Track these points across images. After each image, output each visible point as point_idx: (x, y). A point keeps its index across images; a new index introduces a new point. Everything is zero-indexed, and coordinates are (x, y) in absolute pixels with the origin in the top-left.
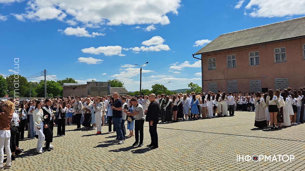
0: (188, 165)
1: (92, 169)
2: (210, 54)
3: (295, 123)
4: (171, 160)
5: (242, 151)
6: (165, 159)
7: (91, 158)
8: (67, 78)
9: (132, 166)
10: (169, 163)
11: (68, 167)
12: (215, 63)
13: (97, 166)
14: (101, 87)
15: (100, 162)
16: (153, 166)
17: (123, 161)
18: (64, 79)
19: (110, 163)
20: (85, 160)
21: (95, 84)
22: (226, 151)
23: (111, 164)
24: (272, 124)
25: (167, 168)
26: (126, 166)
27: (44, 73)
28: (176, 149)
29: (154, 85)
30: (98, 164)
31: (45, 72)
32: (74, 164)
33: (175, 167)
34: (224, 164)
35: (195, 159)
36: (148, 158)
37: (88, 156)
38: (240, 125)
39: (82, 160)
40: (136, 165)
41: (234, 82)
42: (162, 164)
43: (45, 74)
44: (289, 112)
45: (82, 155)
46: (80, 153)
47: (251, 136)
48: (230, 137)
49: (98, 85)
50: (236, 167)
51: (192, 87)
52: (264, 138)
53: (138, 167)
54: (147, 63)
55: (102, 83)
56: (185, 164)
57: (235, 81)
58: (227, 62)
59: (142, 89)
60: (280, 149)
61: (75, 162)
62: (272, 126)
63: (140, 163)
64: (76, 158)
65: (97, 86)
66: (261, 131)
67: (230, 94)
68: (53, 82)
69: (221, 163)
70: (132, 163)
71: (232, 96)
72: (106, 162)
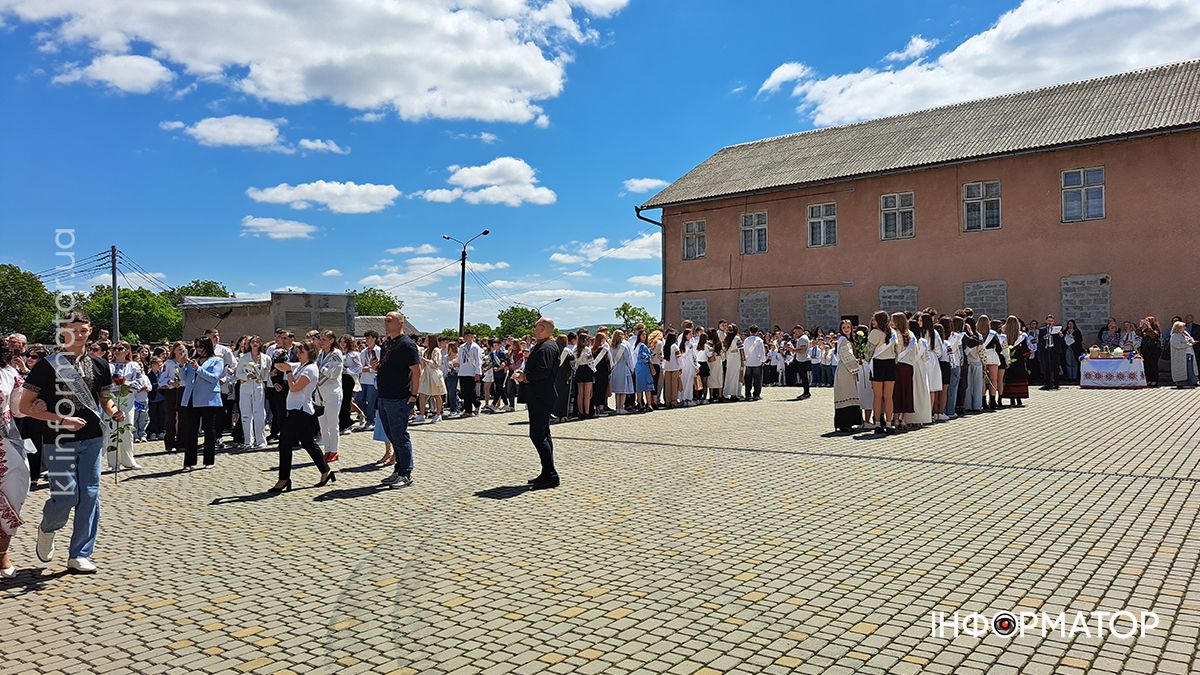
0: (639, 543)
1: (299, 571)
2: (690, 208)
3: (943, 416)
4: (578, 531)
5: (803, 497)
6: (561, 528)
7: (297, 537)
8: (197, 283)
9: (445, 557)
10: (574, 540)
11: (209, 570)
12: (703, 236)
13: (319, 561)
14: (324, 310)
15: (329, 549)
16: (521, 553)
17: (412, 542)
18: (187, 283)
19: (365, 549)
20: (273, 543)
21: (303, 301)
22: (752, 498)
23: (372, 552)
24: (878, 417)
25: (568, 556)
26: (427, 558)
27: (110, 259)
28: (591, 497)
29: (506, 308)
30: (323, 555)
31: (114, 256)
32: (230, 557)
33: (596, 552)
34: (753, 537)
35: (658, 524)
36: (502, 527)
37: (282, 531)
38: (783, 425)
39: (262, 545)
40: (461, 553)
41: (759, 297)
42: (552, 544)
43: (114, 262)
44: (928, 382)
45: (259, 528)
46: (255, 523)
47: (821, 455)
48: (759, 458)
49: (312, 303)
50: (791, 544)
51: (626, 317)
52: (860, 457)
53: (470, 557)
54: (486, 233)
55: (326, 297)
56: (629, 540)
57: (763, 294)
58: (741, 234)
59: (465, 324)
60: (914, 488)
61: (236, 551)
62: (878, 424)
63: (473, 544)
64: (240, 540)
65: (307, 310)
66: (847, 440)
67: (754, 331)
68: (143, 293)
69: (743, 532)
70: (446, 547)
71: (758, 338)
72: (352, 547)
